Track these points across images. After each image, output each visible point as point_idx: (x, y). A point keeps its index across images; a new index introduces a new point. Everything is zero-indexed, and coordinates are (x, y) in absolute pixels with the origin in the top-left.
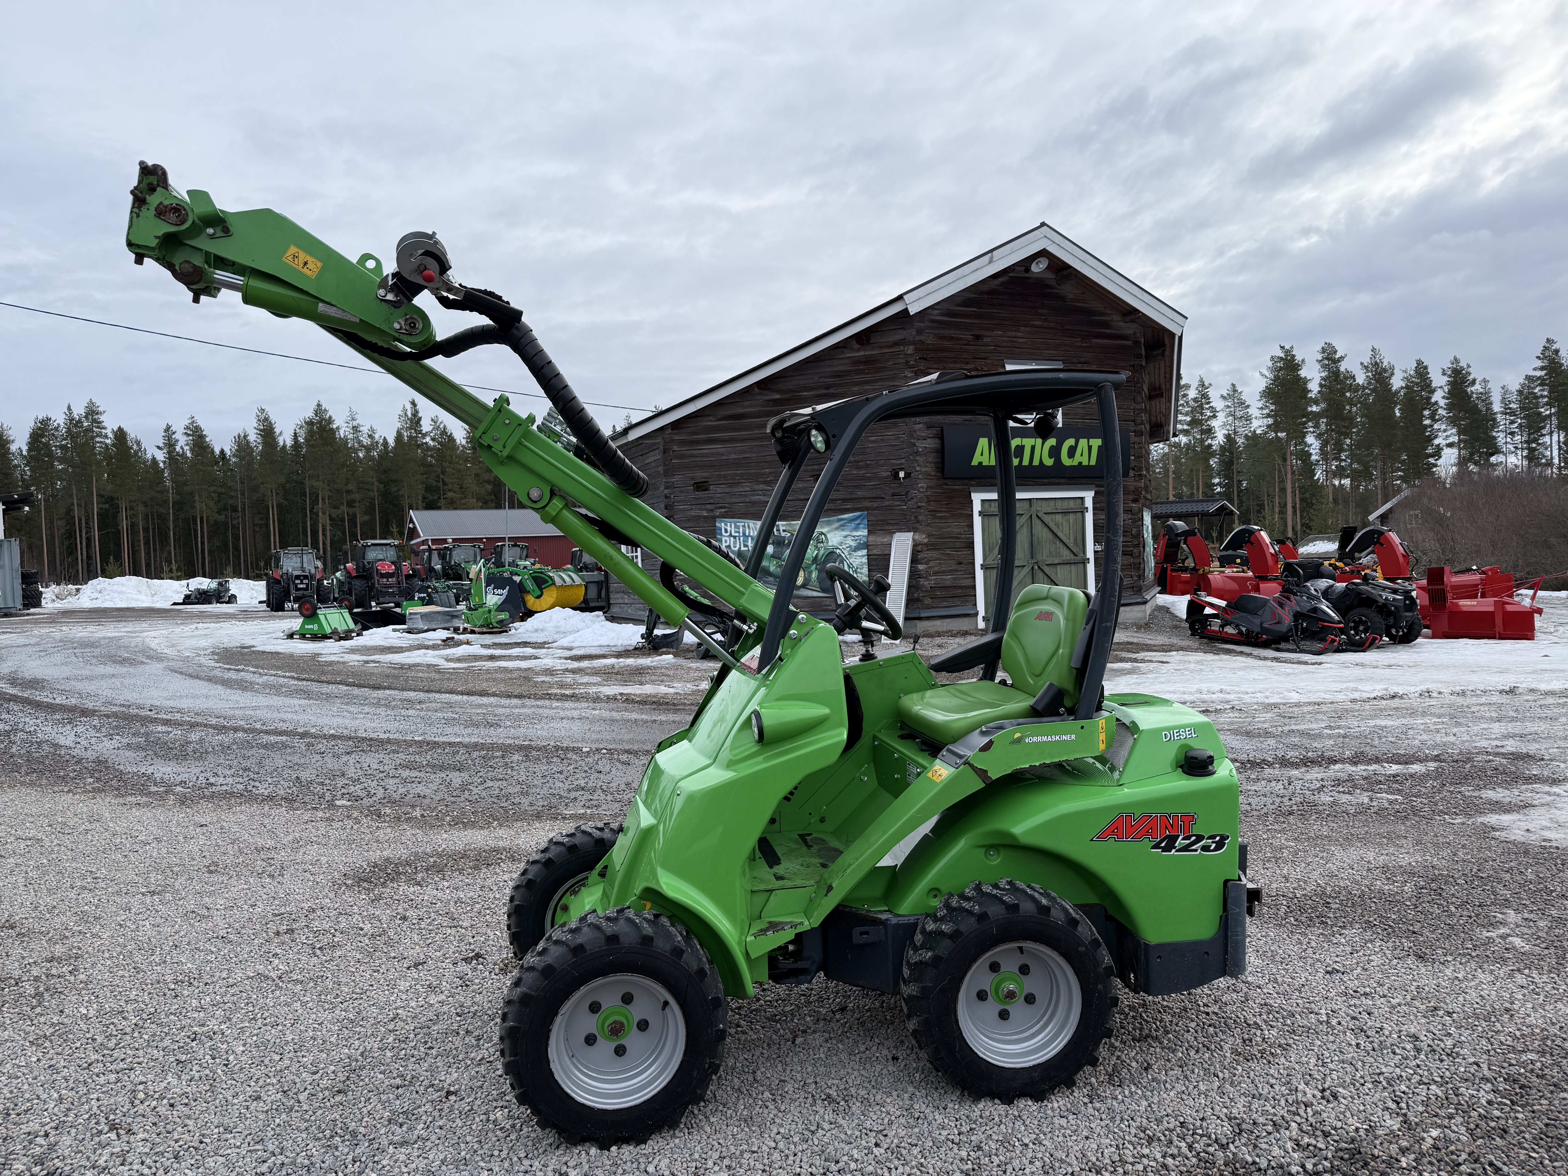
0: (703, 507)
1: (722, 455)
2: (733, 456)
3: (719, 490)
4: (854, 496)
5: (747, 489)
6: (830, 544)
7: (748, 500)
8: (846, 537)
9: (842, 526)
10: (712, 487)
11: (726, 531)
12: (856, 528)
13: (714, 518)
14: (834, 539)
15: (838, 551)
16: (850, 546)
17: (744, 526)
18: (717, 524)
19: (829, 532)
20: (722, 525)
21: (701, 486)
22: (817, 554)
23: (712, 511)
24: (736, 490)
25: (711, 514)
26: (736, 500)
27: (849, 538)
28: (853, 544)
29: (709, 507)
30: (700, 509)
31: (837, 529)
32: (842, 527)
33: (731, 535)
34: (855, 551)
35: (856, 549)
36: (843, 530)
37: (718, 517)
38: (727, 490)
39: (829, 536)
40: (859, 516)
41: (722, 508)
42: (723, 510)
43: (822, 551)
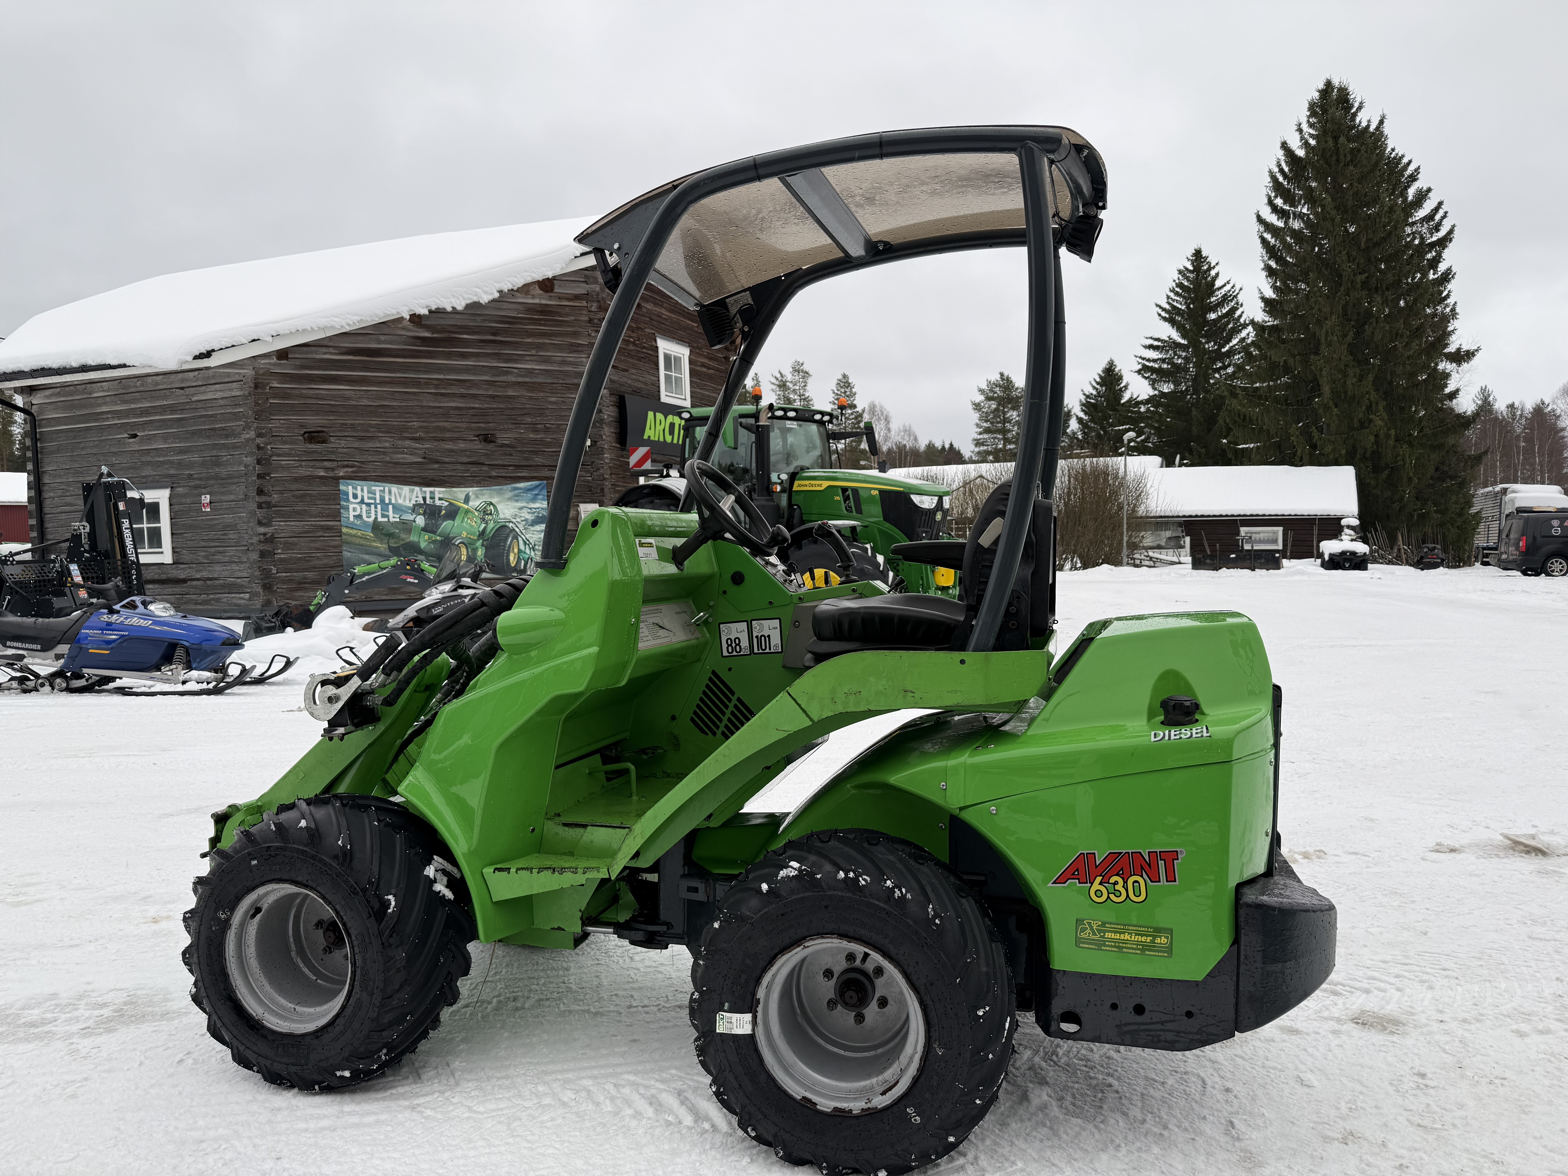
0: (318, 464)
1: (349, 399)
2: (365, 402)
3: (343, 443)
4: (530, 463)
5: (387, 445)
6: (501, 516)
7: (388, 459)
8: (521, 508)
9: (516, 496)
10: (332, 439)
11: (355, 496)
12: (534, 499)
13: (337, 480)
14: (506, 511)
15: (511, 525)
16: (526, 520)
17: (383, 491)
18: (342, 487)
19: (499, 502)
20: (348, 488)
21: (314, 436)
22: (485, 528)
23: (333, 469)
24: (370, 445)
25: (331, 474)
26: (370, 458)
27: (525, 510)
28: (530, 517)
29: (327, 464)
30: (312, 467)
31: (510, 499)
32: (516, 498)
33: (362, 502)
34: (532, 525)
35: (534, 523)
36: (517, 501)
37: (343, 478)
38: (356, 444)
39: (499, 507)
40: (537, 486)
41: (347, 466)
42: (350, 470)
43: (491, 525)
